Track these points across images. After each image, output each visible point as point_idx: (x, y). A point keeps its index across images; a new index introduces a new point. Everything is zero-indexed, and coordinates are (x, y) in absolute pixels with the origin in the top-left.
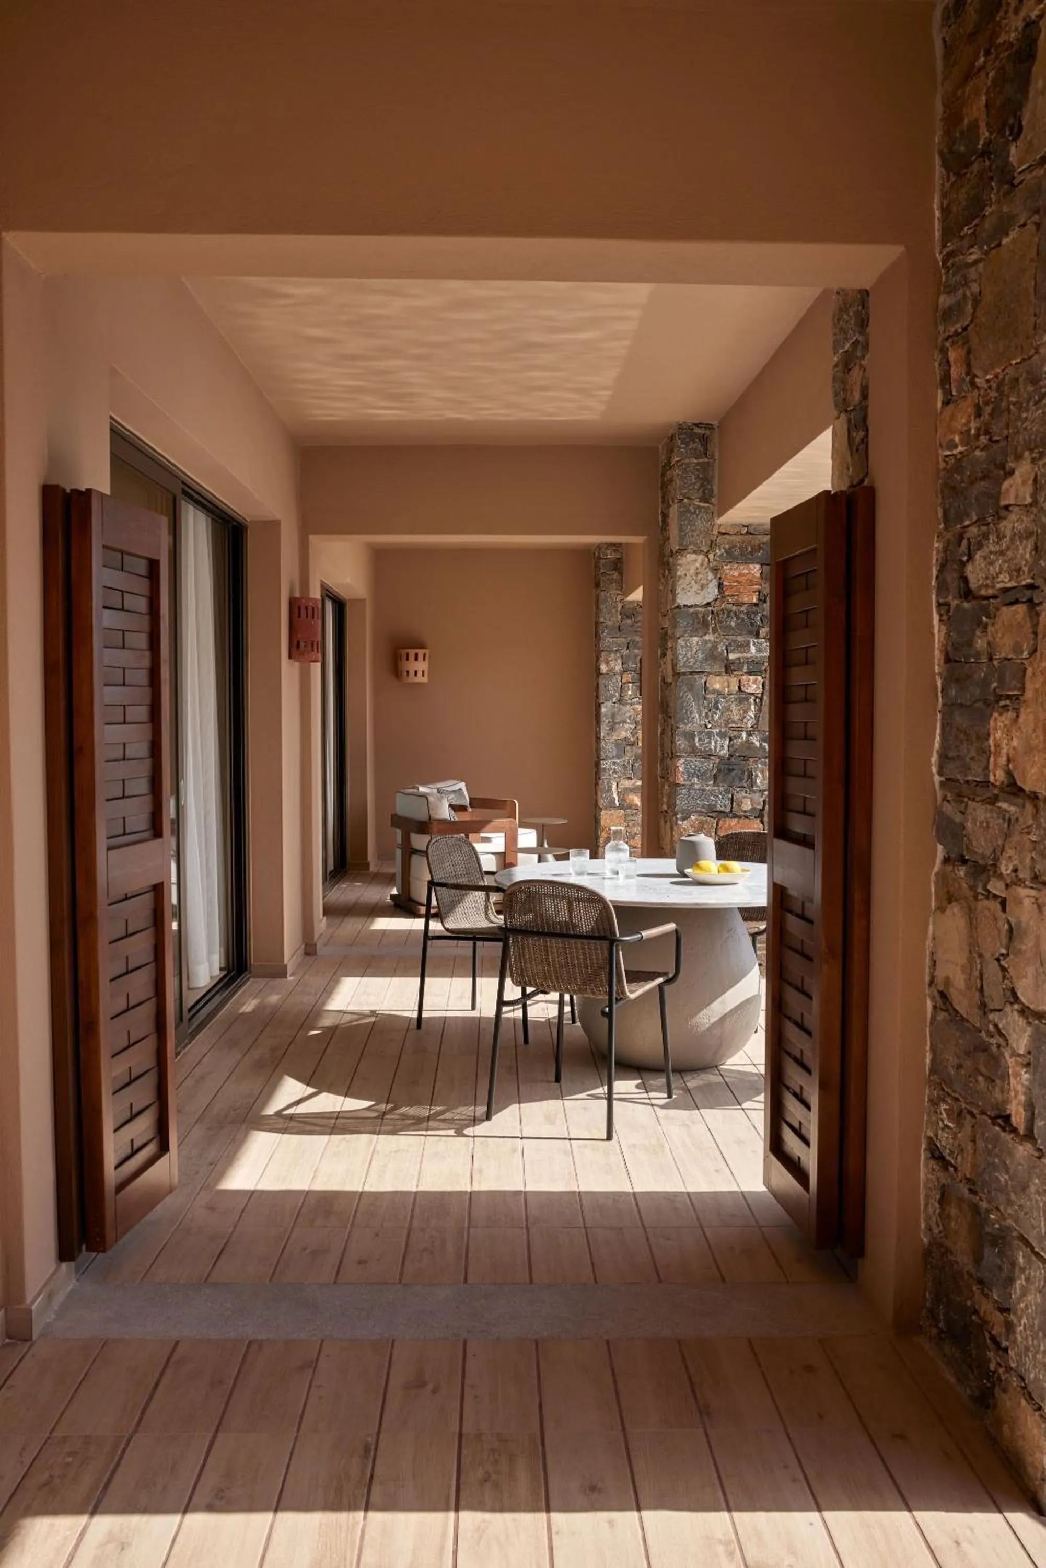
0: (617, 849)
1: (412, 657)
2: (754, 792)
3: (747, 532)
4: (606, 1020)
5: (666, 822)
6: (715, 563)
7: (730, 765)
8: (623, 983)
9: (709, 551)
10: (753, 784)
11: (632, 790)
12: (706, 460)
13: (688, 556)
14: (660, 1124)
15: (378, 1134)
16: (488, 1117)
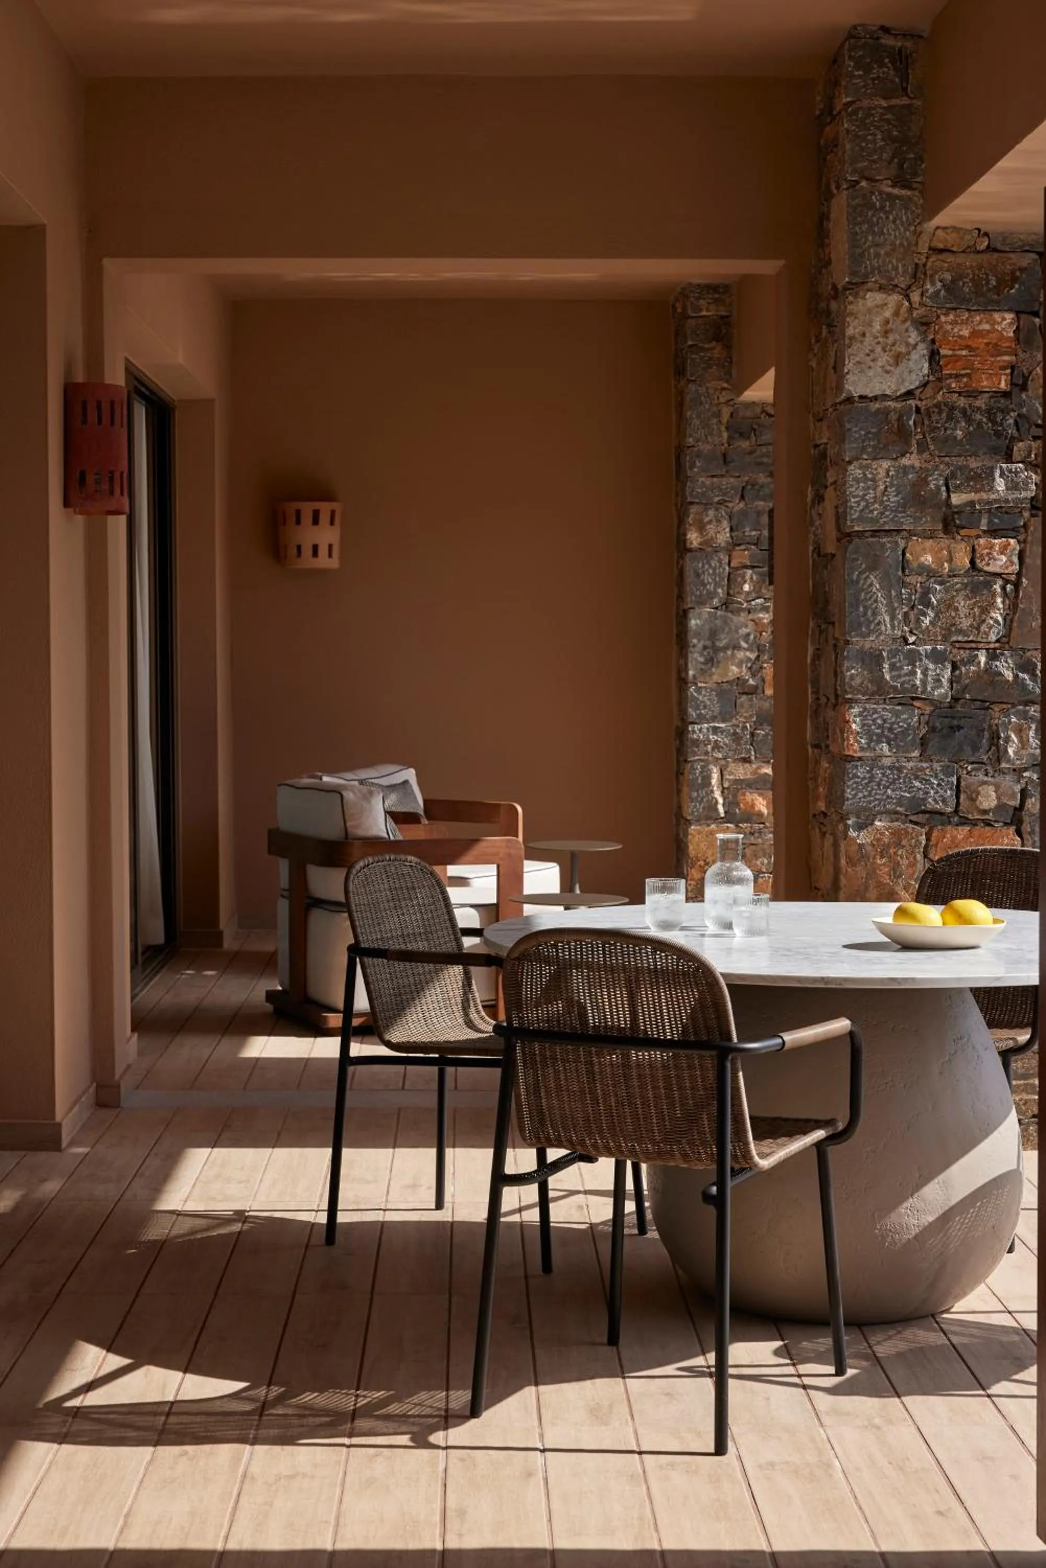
0: (728, 879)
1: (307, 519)
2: (1002, 772)
3: (988, 246)
4: (712, 1211)
5: (824, 834)
6: (922, 311)
7: (953, 718)
8: (746, 1137)
9: (909, 287)
10: (999, 755)
11: (756, 784)
12: (905, 101)
13: (869, 295)
14: (822, 1425)
15: (253, 1444)
16: (474, 1411)
